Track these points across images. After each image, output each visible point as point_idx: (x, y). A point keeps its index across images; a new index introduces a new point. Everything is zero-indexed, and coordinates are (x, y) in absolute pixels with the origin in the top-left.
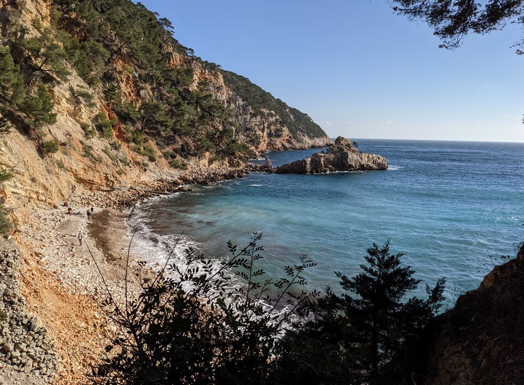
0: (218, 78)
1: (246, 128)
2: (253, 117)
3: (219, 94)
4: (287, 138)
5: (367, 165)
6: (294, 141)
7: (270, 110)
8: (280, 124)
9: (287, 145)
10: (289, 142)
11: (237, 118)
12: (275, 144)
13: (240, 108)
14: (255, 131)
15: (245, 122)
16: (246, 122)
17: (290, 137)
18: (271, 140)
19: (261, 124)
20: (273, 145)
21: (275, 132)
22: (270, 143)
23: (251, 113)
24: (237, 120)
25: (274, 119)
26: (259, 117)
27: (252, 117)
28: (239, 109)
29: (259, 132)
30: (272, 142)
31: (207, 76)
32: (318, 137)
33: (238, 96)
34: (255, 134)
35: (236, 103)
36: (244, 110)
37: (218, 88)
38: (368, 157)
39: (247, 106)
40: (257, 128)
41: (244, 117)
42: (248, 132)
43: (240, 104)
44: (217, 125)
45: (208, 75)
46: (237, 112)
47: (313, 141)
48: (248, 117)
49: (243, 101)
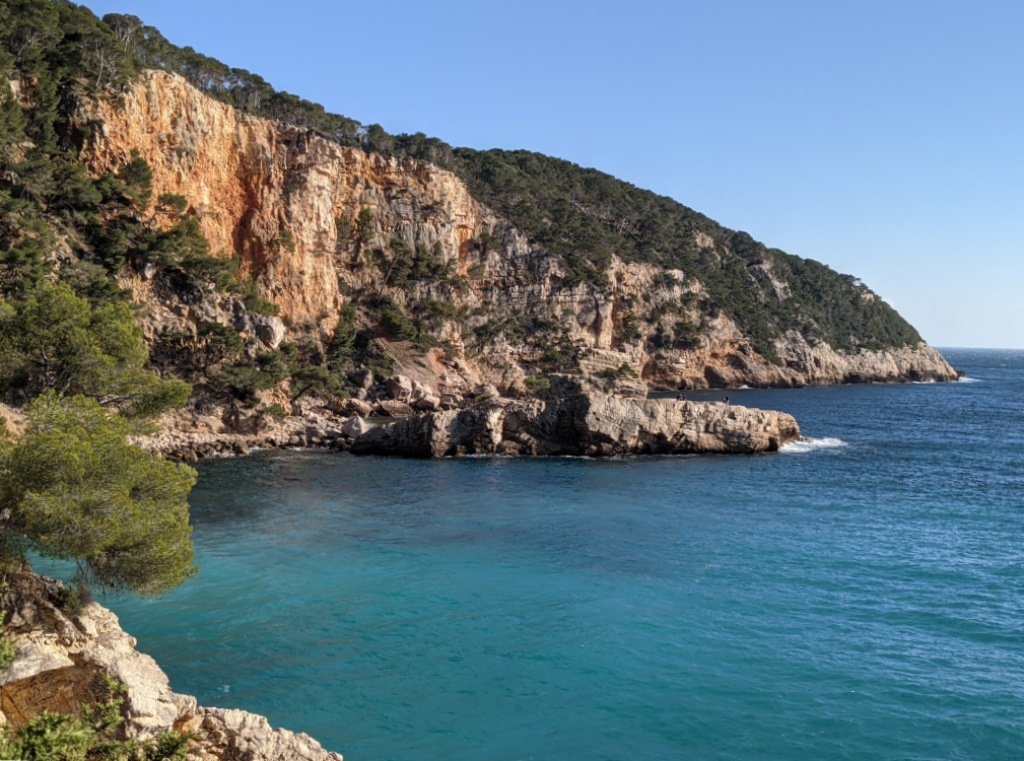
0: (429, 179)
1: (535, 321)
2: (559, 289)
3: (428, 225)
4: (728, 349)
5: (678, 436)
6: (753, 361)
7: (666, 268)
8: (703, 309)
9: (726, 372)
10: (735, 362)
11: (508, 294)
12: (672, 370)
13: (519, 262)
14: (566, 331)
15: (531, 305)
16: (534, 305)
17: (742, 349)
18: (659, 357)
19: (586, 311)
20: (663, 372)
21: (677, 333)
22: (655, 366)
23: (554, 278)
24: (504, 298)
25: (677, 292)
26: (581, 291)
27: (555, 290)
28: (514, 265)
29: (580, 334)
30: (661, 364)
31: (393, 177)
32: (875, 348)
33: (514, 231)
34: (565, 338)
35: (505, 250)
36: (531, 268)
37: (427, 208)
38: (685, 411)
39: (540, 257)
40: (572, 321)
41: (530, 288)
42: (539, 334)
43: (520, 252)
44: (207, 314)
45: (398, 173)
46: (509, 274)
47: (855, 361)
48: (545, 289)
49: (530, 242)
